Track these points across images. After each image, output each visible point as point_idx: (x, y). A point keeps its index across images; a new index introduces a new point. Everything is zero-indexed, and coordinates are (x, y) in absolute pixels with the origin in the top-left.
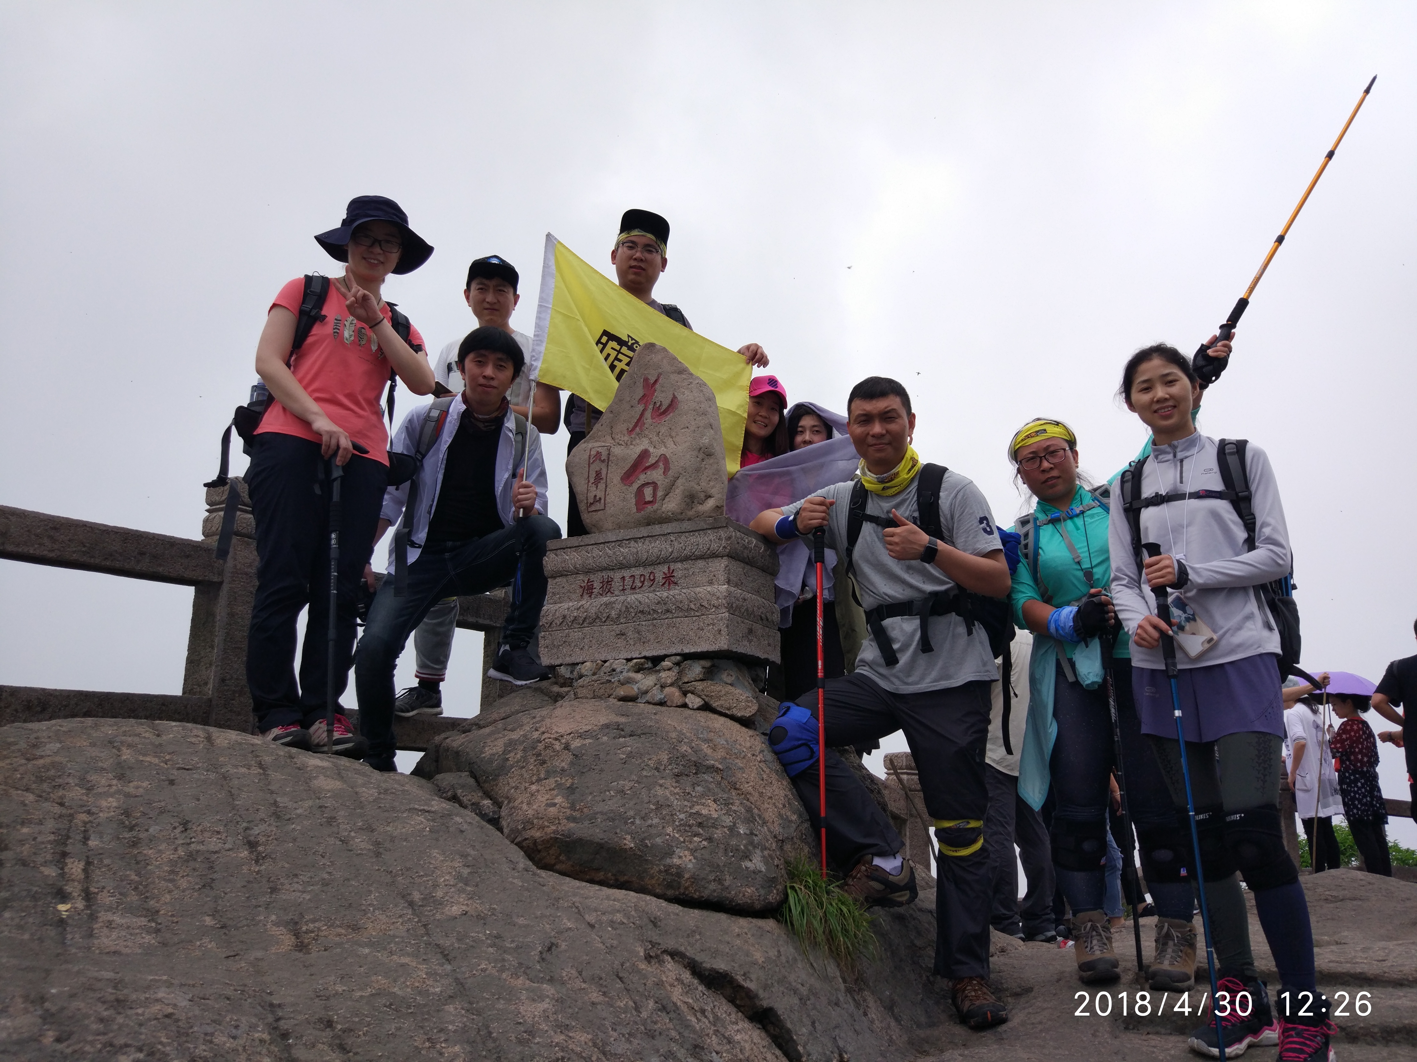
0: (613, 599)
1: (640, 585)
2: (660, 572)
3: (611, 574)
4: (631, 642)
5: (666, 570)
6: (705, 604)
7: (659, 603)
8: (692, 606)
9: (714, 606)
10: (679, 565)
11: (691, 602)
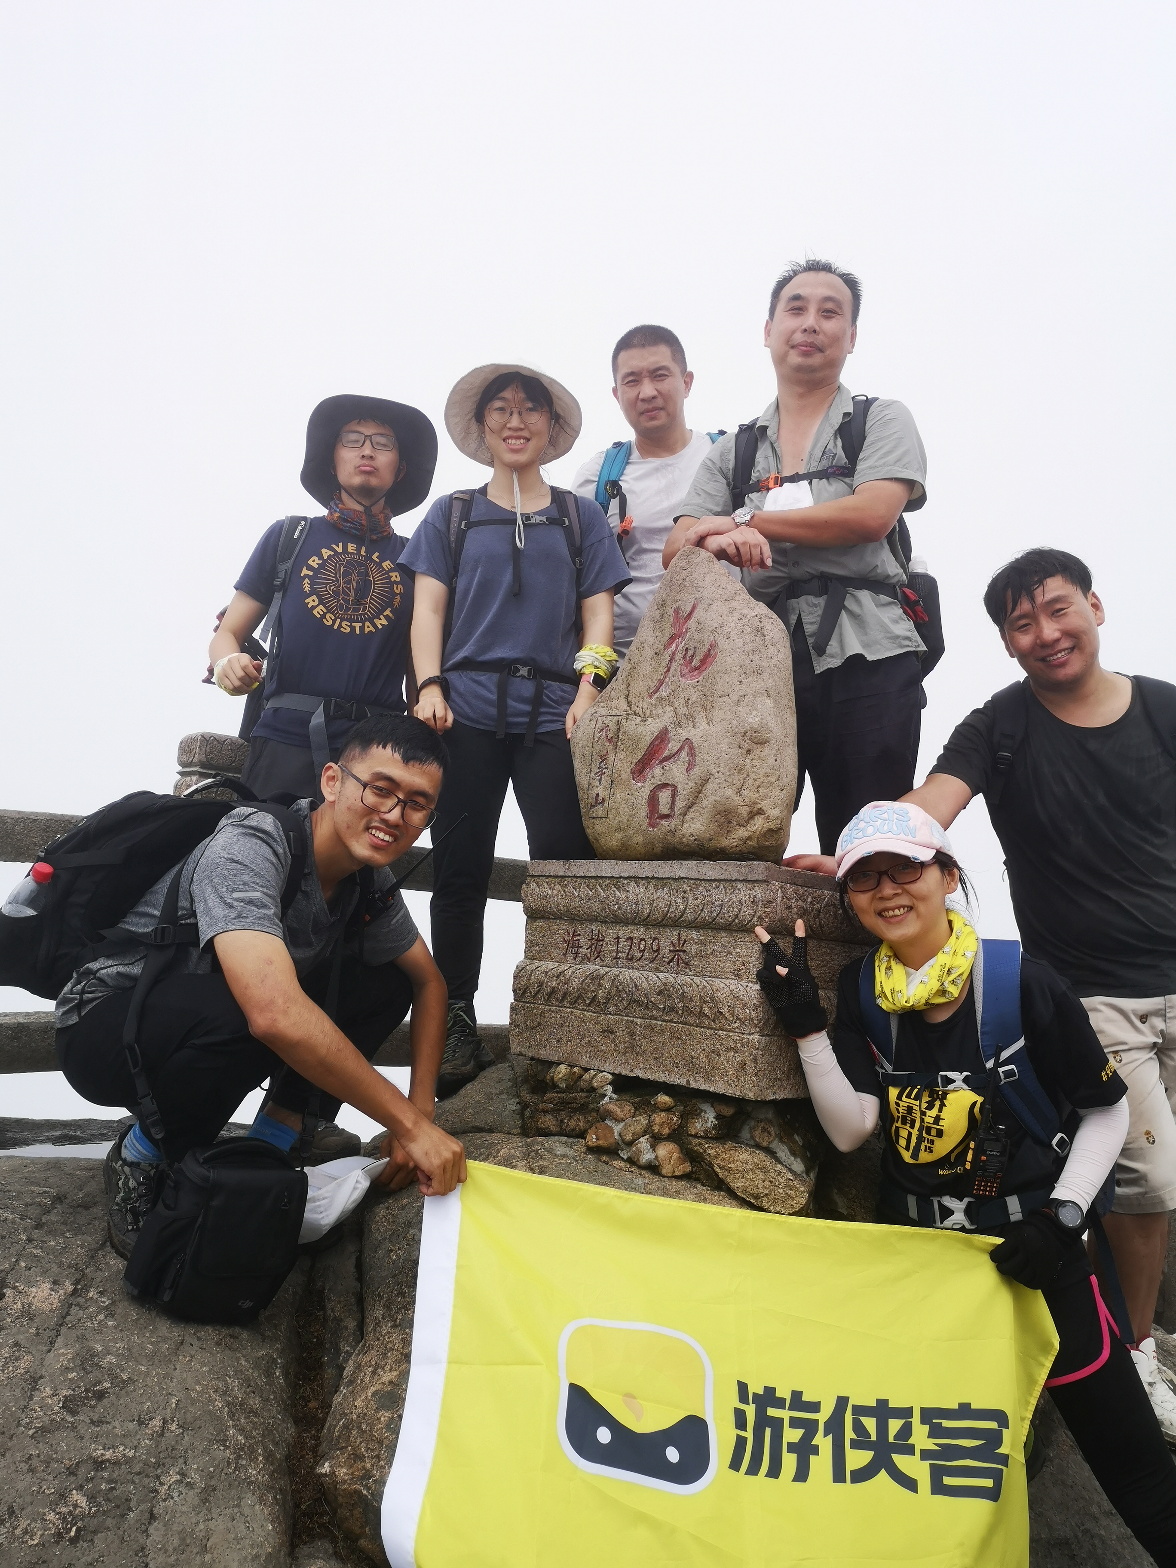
0: (603, 971)
1: (639, 955)
2: (668, 939)
3: (602, 928)
4: (621, 1047)
5: (675, 939)
6: (725, 1010)
7: (660, 993)
8: (707, 1010)
9: (738, 1018)
10: (694, 935)
11: (705, 1002)
